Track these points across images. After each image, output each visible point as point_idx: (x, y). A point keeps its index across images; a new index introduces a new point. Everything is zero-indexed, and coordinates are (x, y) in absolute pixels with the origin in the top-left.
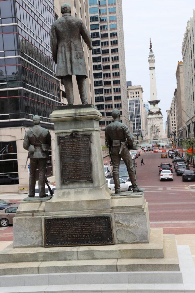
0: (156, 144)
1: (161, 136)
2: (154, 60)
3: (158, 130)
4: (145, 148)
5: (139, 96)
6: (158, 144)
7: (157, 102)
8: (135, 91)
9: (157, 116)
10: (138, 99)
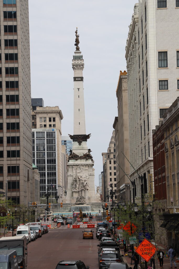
0: (79, 212)
1: (89, 198)
2: (82, 65)
3: (84, 188)
4: (59, 218)
5: (54, 126)
6: (83, 212)
7: (85, 138)
8: (47, 116)
9: (83, 162)
10: (53, 130)
